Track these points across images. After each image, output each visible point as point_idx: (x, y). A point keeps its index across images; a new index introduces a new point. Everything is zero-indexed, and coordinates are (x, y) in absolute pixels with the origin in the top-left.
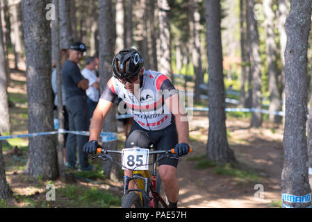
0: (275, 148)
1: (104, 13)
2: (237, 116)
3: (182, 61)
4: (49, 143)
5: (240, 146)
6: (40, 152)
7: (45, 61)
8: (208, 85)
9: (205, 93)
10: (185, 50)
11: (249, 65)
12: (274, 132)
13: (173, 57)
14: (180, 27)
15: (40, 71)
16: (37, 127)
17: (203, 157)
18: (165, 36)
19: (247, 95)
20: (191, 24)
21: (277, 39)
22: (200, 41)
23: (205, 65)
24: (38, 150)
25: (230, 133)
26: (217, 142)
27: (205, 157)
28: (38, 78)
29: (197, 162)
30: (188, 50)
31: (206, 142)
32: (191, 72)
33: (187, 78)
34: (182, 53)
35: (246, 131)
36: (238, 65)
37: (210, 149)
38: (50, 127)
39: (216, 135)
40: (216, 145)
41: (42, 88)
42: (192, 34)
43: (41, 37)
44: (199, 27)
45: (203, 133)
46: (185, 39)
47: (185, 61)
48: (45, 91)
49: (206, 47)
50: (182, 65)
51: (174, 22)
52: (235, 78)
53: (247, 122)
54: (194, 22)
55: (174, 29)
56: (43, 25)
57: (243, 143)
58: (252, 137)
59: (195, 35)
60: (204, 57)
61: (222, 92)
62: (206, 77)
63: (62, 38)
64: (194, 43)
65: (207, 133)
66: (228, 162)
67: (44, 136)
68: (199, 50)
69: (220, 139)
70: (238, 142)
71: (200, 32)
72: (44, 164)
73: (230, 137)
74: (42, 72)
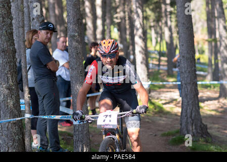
2: (206, 87)
3: (156, 39)
5: (211, 117)
10: (158, 30)
13: (148, 36)
14: (153, 10)
17: (177, 133)
20: (163, 6)
22: (171, 21)
23: (176, 42)
30: (161, 29)
32: (164, 48)
33: (161, 54)
34: (157, 33)
35: (216, 102)
37: (184, 124)
39: (189, 111)
40: (190, 120)
41: (6, 71)
42: (163, 15)
44: (169, 9)
46: (158, 20)
47: (159, 39)
49: (177, 26)
50: (157, 42)
51: (148, 6)
54: (166, 4)
55: (149, 12)
57: (213, 113)
58: (222, 107)
59: (166, 16)
60: (175, 35)
63: (33, 19)
64: (166, 23)
68: (170, 29)
70: (209, 113)
71: (171, 13)
73: (202, 108)
74: (5, 55)
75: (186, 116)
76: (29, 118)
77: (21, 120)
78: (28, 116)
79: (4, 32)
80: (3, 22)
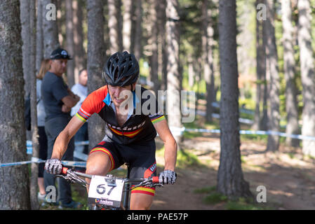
0: (295, 177)
1: (94, 15)
2: (251, 137)
3: (194, 77)
4: (20, 175)
5: (255, 173)
6: (8, 186)
7: (16, 73)
8: (221, 103)
9: (217, 111)
10: (197, 67)
11: (265, 82)
12: (292, 157)
13: (185, 74)
14: (192, 43)
15: (9, 85)
16: (4, 155)
17: (213, 189)
18: (173, 48)
19: (262, 115)
20: (204, 39)
21: (296, 56)
22: (213, 57)
23: (218, 82)
24: (5, 184)
25: (244, 158)
26: (230, 172)
27: (216, 189)
28: (6, 94)
29: (205, 196)
31: (217, 169)
32: (203, 90)
33: (199, 96)
34: (195, 70)
35: (261, 156)
36: (253, 83)
37: (221, 179)
38: (21, 154)
39: (228, 165)
40: (228, 175)
41: (11, 106)
42: (204, 49)
43: (12, 43)
44: (212, 42)
45: (214, 157)
46: (197, 55)
48: (14, 111)
49: (220, 64)
50: (195, 82)
51: (186, 38)
52: (248, 96)
53: (263, 145)
54: (207, 37)
55: (187, 45)
56: (15, 27)
57: (258, 169)
58: (269, 163)
59: (207, 51)
60: (217, 74)
61: (236, 114)
62: (219, 95)
63: (47, 46)
64: (207, 59)
65: (218, 157)
66: (242, 196)
67: (13, 166)
68: (211, 67)
69: (233, 169)
70: (253, 169)
71: (213, 47)
72: (12, 201)
73: (244, 162)
74: (12, 86)
75: (225, 169)
76: (36, 163)
77: (27, 164)
78: (35, 160)
79: (12, 59)
80: (11, 47)
